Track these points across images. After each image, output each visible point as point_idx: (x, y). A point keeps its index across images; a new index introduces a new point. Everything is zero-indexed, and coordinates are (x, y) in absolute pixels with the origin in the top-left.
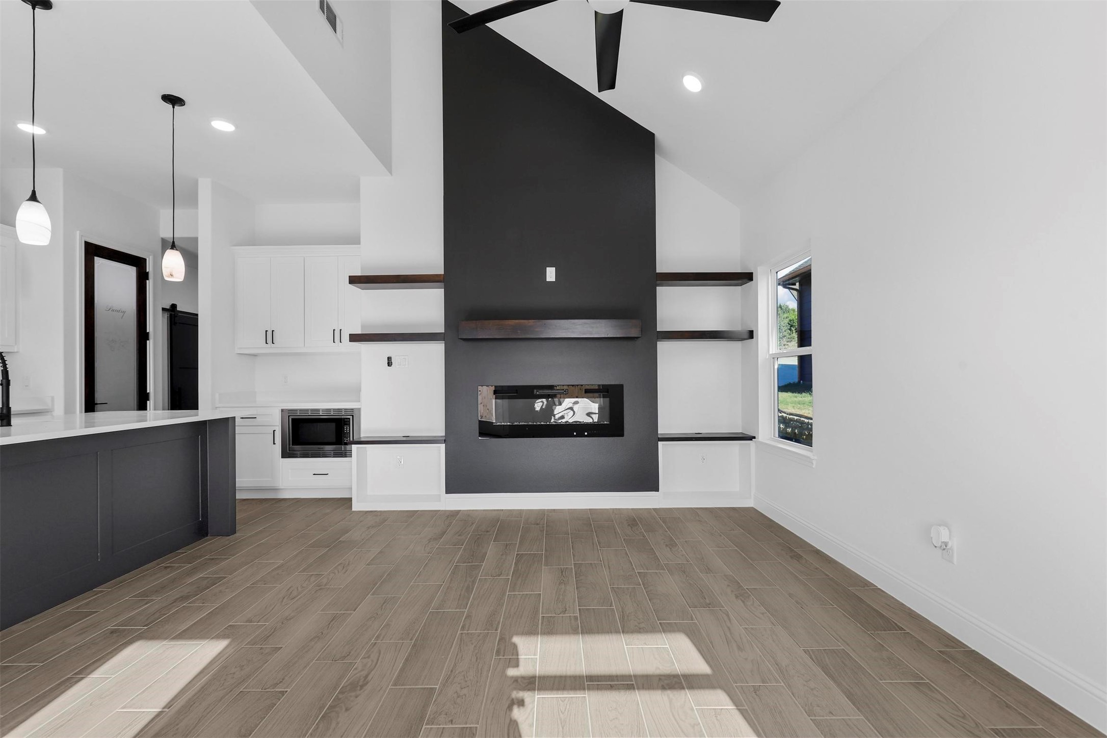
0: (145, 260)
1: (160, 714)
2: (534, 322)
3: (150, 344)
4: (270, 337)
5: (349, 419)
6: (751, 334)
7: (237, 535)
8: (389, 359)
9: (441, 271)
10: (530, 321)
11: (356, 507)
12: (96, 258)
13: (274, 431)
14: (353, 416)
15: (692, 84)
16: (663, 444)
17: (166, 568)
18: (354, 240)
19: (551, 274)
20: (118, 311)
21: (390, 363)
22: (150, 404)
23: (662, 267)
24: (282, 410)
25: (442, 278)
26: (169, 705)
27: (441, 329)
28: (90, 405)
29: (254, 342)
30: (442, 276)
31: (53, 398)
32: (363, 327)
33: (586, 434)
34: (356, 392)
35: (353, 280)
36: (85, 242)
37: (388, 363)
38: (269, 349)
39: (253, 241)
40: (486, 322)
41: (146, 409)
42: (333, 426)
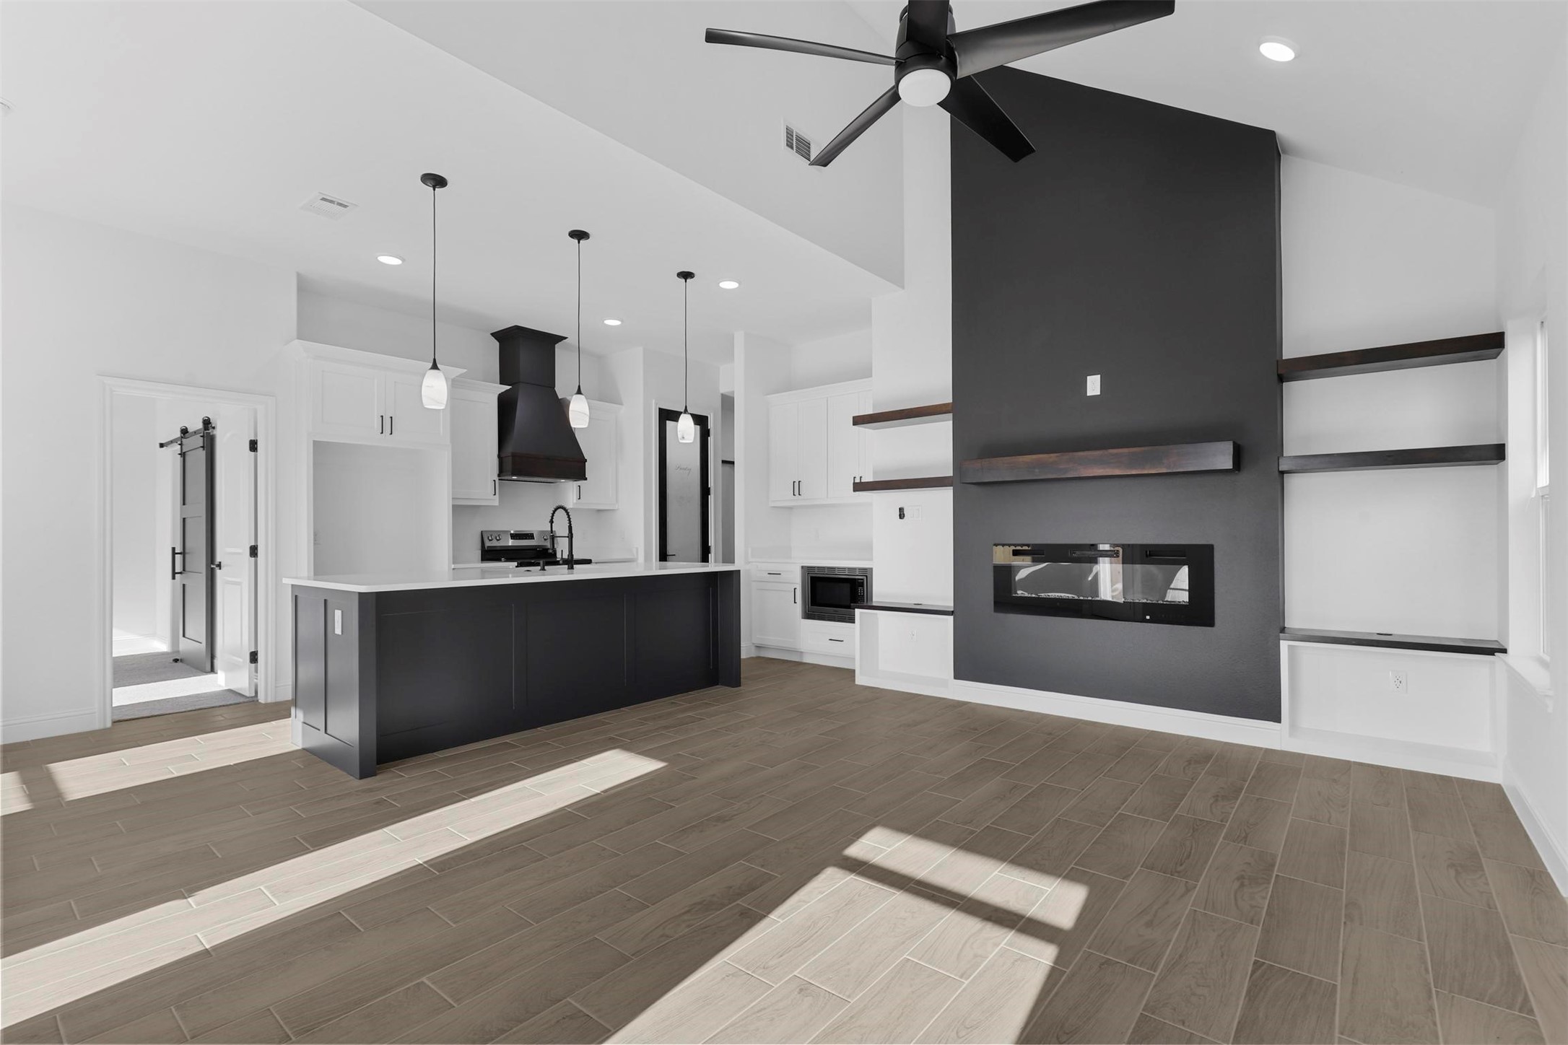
0: (707, 417)
1: (598, 794)
2: (1057, 456)
3: (711, 499)
4: (797, 488)
5: (863, 579)
6: (1497, 453)
7: (741, 688)
8: (901, 510)
9: (949, 400)
10: (1052, 455)
11: (860, 680)
12: (667, 422)
13: (795, 589)
14: (867, 576)
15: (1277, 52)
16: (1289, 646)
17: (673, 703)
18: (866, 372)
19: (1094, 385)
20: (685, 469)
21: (902, 516)
22: (711, 557)
23: (1292, 349)
24: (802, 567)
25: (950, 408)
26: (605, 791)
27: (949, 472)
28: (663, 556)
29: (782, 495)
30: (951, 405)
31: (637, 549)
32: (875, 473)
33: (1148, 617)
34: (868, 548)
35: (858, 421)
36: (660, 409)
37: (900, 515)
38: (797, 501)
39: (789, 385)
40: (994, 460)
41: (708, 562)
42: (847, 587)
